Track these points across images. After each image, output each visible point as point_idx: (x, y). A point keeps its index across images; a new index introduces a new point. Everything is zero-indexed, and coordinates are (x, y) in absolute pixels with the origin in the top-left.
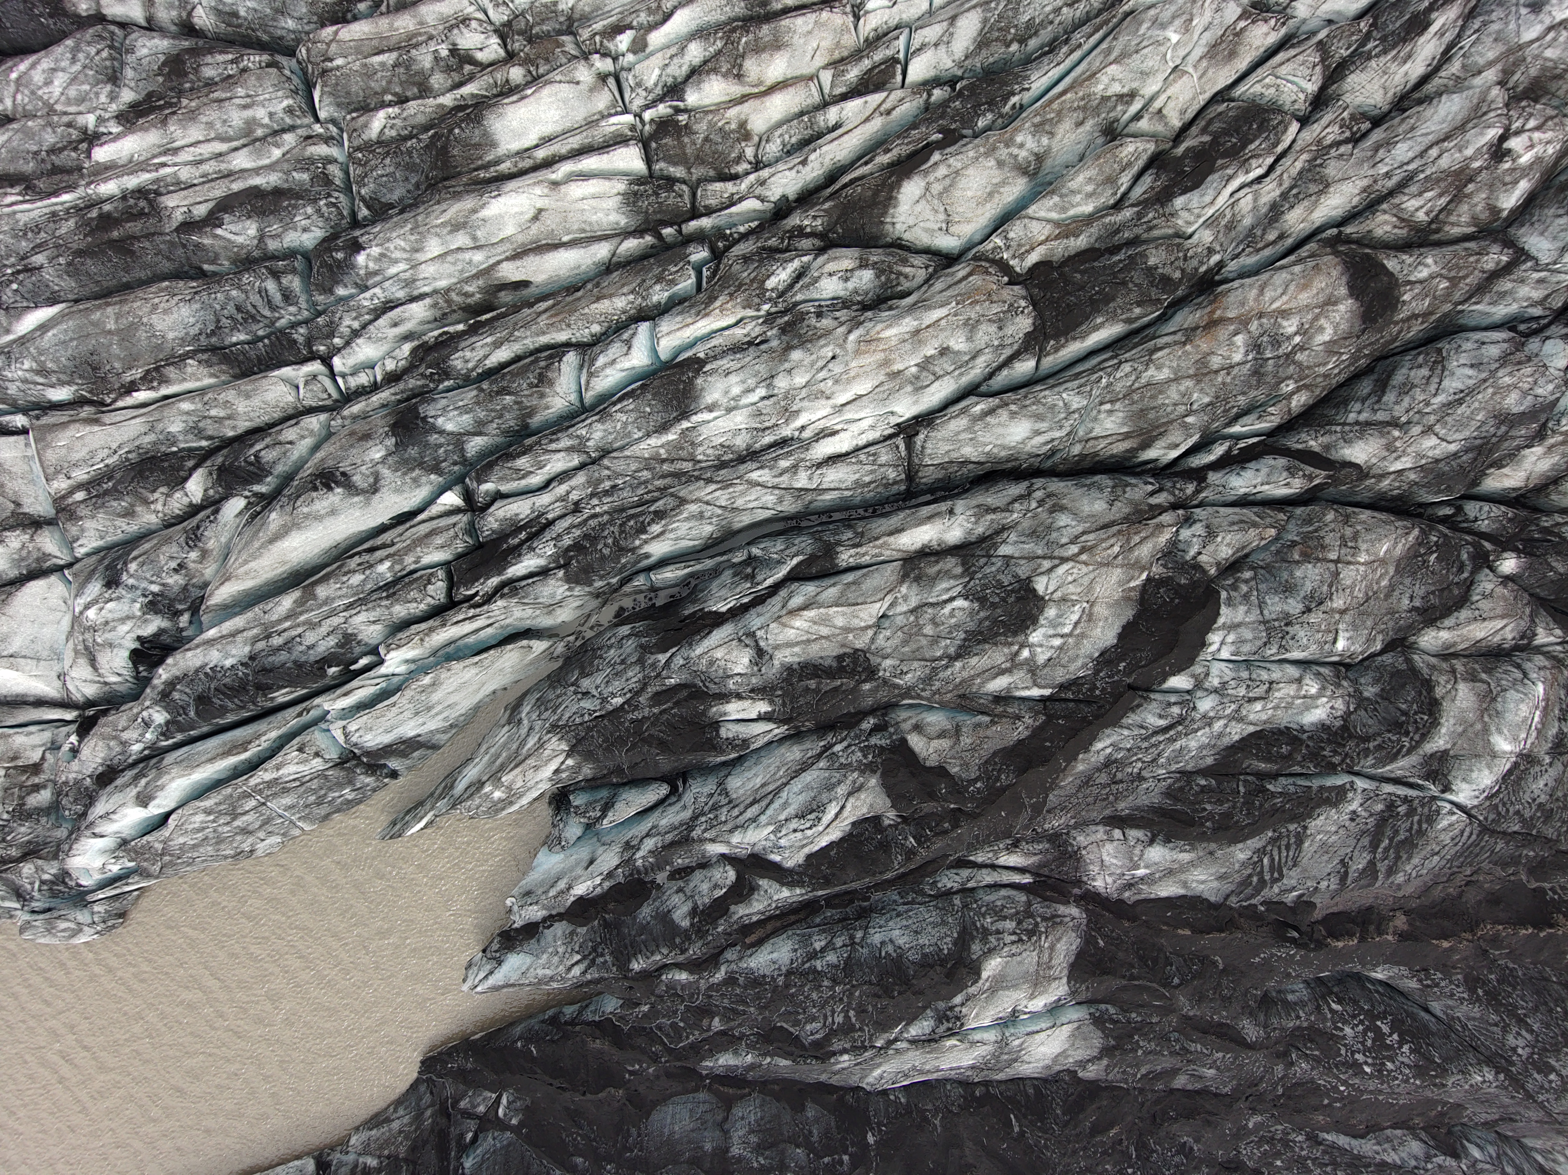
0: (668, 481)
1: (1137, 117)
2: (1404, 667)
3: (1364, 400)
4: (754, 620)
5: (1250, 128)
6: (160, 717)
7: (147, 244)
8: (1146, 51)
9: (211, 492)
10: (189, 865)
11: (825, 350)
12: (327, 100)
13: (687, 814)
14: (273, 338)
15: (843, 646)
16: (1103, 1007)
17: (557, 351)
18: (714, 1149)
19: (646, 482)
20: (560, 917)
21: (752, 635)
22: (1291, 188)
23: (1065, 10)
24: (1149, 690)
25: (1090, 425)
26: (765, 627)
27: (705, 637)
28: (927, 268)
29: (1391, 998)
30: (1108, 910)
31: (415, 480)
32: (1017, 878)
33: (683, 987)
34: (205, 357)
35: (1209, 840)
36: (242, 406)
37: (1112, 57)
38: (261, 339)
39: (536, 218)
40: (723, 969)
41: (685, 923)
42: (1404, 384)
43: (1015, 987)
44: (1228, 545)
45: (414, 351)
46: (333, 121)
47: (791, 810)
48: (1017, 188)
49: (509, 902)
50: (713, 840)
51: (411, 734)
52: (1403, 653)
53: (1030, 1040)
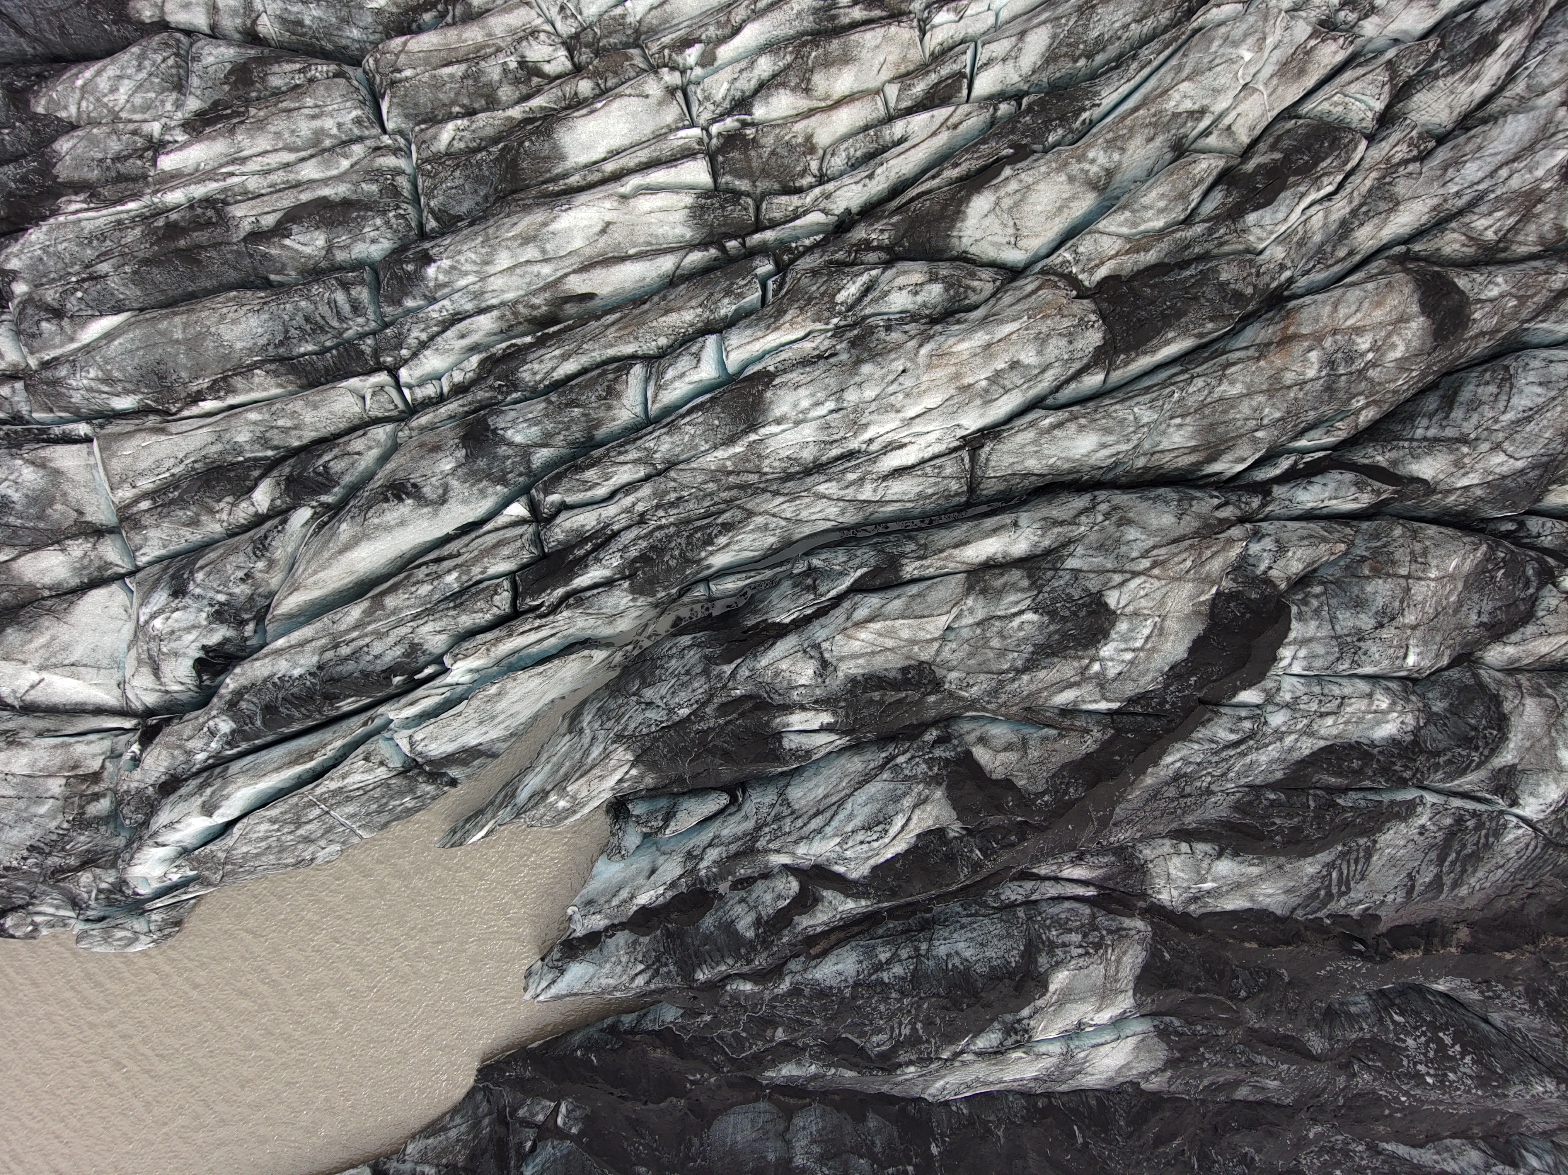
0: (734, 493)
1: (1206, 133)
2: (1472, 682)
3: (1431, 417)
4: (819, 632)
5: (1321, 146)
6: (225, 726)
7: (214, 254)
8: (1219, 68)
9: (278, 502)
10: (251, 873)
11: (896, 364)
12: (395, 111)
13: (750, 825)
14: (341, 348)
15: (908, 658)
16: (1167, 1019)
17: (625, 363)
18: (777, 1159)
19: (711, 494)
20: (622, 926)
21: (817, 646)
22: (1361, 205)
23: (1133, 26)
24: (1218, 704)
25: (1158, 439)
26: (830, 639)
27: (769, 648)
28: (994, 281)
29: (1452, 1009)
30: (1174, 924)
31: (481, 491)
32: (1081, 891)
33: (747, 997)
34: (273, 367)
35: (1278, 854)
36: (309, 417)
37: (1185, 73)
38: (329, 350)
39: (603, 231)
40: (788, 980)
41: (750, 934)
42: (1472, 401)
43: (1083, 999)
44: (1299, 560)
45: (482, 363)
46: (401, 132)
47: (857, 822)
48: (1086, 202)
49: (570, 911)
50: (777, 851)
51: (474, 742)
52: (1469, 668)
53: (1094, 1052)
